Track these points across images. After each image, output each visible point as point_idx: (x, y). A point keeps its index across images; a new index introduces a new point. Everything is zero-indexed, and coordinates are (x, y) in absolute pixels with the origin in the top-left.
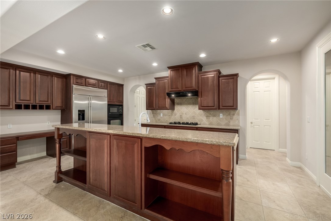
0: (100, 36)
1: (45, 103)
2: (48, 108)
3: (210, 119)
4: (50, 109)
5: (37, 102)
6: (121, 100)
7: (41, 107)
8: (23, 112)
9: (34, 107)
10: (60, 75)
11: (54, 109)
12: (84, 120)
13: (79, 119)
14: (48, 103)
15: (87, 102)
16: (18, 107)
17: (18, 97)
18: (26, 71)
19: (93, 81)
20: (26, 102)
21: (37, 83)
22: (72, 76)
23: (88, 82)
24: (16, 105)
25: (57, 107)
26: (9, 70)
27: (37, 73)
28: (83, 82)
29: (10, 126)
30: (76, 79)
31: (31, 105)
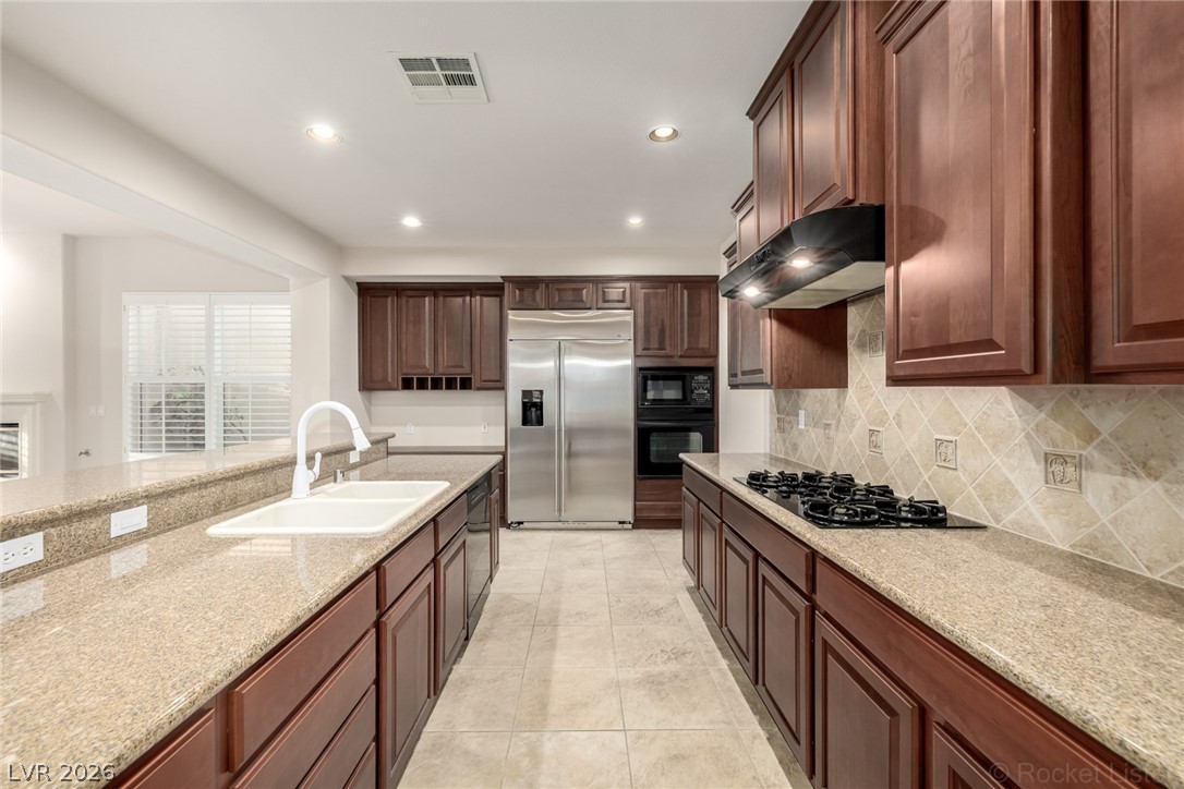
0: (324, 132)
1: (458, 374)
2: (466, 384)
3: (1090, 498)
4: (470, 388)
5: (441, 370)
6: (703, 343)
7: (451, 384)
8: (415, 395)
9: (436, 385)
10: (492, 289)
11: (479, 389)
12: (542, 424)
13: (525, 422)
14: (464, 371)
15: (550, 364)
16: (407, 384)
17: (404, 359)
18: (418, 293)
19: (574, 286)
20: (420, 371)
21: (440, 320)
22: (506, 285)
23: (557, 293)
24: (403, 379)
25: (485, 381)
26: (389, 299)
27: (441, 293)
28: (539, 295)
29: (411, 429)
30: (517, 291)
31: (429, 377)
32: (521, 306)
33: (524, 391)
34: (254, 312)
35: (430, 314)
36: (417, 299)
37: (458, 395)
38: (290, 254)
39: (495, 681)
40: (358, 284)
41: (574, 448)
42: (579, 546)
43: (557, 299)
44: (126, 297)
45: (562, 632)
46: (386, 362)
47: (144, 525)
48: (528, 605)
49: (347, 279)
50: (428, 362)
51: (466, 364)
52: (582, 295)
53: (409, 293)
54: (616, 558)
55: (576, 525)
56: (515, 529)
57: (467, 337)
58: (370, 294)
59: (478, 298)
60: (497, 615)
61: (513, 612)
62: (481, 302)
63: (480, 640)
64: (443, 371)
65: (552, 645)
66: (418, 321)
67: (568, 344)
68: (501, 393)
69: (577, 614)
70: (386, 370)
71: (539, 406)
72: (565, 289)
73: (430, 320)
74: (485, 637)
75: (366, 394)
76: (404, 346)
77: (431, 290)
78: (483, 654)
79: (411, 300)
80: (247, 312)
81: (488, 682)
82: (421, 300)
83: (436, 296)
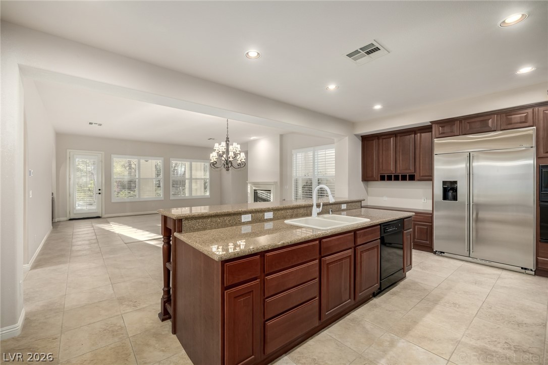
0: (332, 87)
1: (408, 173)
2: (412, 178)
4: (414, 180)
5: (398, 171)
7: (404, 178)
9: (396, 178)
10: (427, 129)
11: (419, 180)
12: (457, 200)
13: (445, 197)
14: (411, 171)
15: (463, 166)
16: (382, 178)
17: (381, 167)
18: (388, 136)
19: (482, 119)
20: (389, 172)
21: (398, 148)
22: (434, 126)
23: (468, 125)
24: (380, 176)
25: (422, 176)
26: (374, 141)
27: (399, 135)
28: (456, 128)
29: (385, 199)
30: (440, 128)
31: (393, 175)
32: (443, 135)
33: (443, 182)
34: (327, 152)
35: (393, 145)
36: (387, 140)
37: (408, 184)
38: (331, 130)
39: (390, 311)
40: (362, 136)
41: (480, 215)
42: (479, 273)
43: (468, 128)
44: (294, 151)
45: (438, 308)
46: (373, 169)
47: (272, 217)
48: (425, 289)
49: (356, 135)
50: (392, 168)
51: (412, 168)
52: (488, 123)
53: (383, 137)
54: (505, 287)
55: (483, 262)
56: (438, 255)
57: (412, 155)
58: (366, 140)
59: (419, 134)
60: (405, 288)
61: (414, 290)
62: (420, 136)
63: (391, 294)
64: (400, 172)
65: (429, 310)
66: (388, 149)
67: (475, 154)
68: (431, 182)
69: (453, 303)
70: (373, 172)
71: (455, 190)
72: (475, 122)
73: (393, 148)
74: (394, 294)
75: (366, 182)
76: (381, 161)
77: (393, 134)
78: (390, 300)
79: (384, 140)
80: (324, 153)
81: (387, 310)
82: (389, 139)
83: (396, 137)
